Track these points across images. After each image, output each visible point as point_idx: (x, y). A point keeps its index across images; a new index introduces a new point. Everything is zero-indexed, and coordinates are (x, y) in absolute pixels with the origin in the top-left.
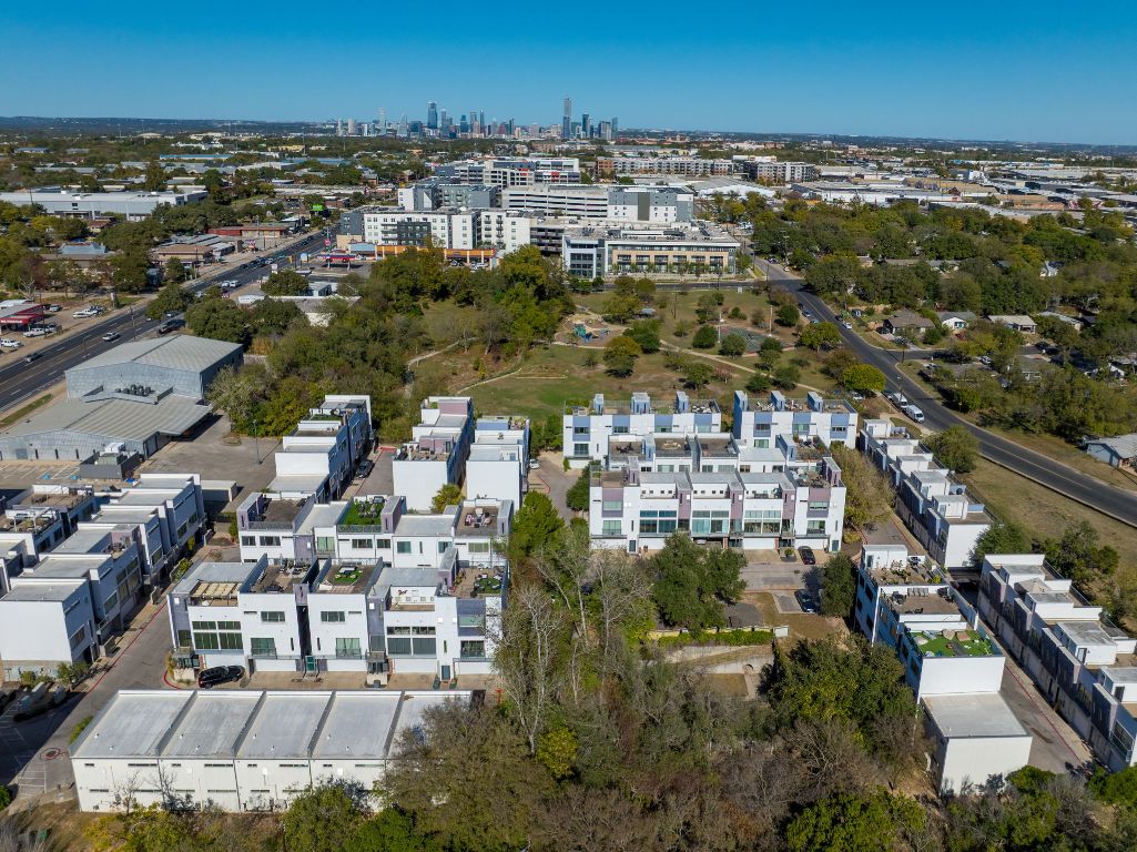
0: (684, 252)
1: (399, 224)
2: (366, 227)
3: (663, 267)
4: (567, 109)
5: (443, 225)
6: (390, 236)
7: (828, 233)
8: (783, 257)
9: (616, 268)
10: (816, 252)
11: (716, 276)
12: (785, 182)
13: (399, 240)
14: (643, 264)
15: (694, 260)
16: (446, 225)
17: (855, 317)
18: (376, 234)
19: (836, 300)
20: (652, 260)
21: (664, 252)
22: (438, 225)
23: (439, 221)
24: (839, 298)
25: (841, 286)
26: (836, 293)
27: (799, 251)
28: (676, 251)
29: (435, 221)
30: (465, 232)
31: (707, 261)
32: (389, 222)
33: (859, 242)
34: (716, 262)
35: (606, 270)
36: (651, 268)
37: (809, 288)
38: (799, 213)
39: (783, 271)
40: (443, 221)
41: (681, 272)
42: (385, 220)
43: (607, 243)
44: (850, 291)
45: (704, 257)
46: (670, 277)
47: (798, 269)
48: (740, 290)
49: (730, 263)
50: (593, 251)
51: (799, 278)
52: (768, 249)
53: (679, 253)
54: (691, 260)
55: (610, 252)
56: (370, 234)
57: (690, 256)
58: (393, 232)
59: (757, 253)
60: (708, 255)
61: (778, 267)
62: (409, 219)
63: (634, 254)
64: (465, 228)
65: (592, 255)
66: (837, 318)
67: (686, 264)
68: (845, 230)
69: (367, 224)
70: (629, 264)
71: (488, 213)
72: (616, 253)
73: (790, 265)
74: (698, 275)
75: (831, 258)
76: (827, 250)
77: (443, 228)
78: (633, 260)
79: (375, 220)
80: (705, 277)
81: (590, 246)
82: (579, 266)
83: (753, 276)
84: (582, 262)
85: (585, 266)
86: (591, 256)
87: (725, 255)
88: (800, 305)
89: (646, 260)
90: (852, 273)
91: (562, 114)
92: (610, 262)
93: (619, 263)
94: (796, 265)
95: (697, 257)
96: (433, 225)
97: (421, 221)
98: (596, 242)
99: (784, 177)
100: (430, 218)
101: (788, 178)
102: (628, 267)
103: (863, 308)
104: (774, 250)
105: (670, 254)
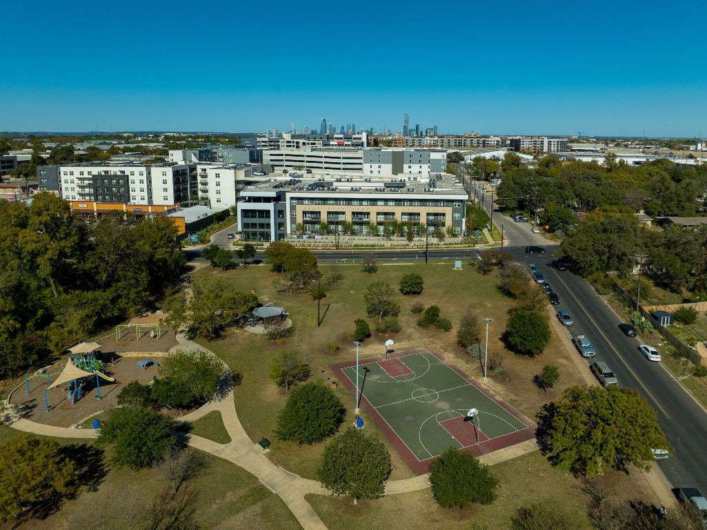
0: (391, 208)
1: (95, 178)
2: (63, 182)
3: (365, 229)
4: (407, 121)
5: (142, 178)
6: (87, 190)
7: (590, 185)
8: (533, 213)
9: (301, 230)
10: (574, 208)
11: (435, 240)
12: (543, 153)
13: (96, 195)
14: (337, 223)
15: (406, 219)
16: (144, 178)
17: (657, 327)
18: (73, 189)
19: (614, 287)
20: (348, 218)
21: (365, 208)
22: (136, 178)
23: (137, 173)
24: (619, 282)
25: (621, 261)
26: (612, 274)
27: (552, 207)
28: (381, 207)
29: (132, 174)
30: (165, 186)
31: (423, 220)
32: (86, 175)
33: (629, 195)
34: (436, 222)
35: (289, 231)
36: (348, 229)
37: (567, 263)
38: (553, 169)
39: (532, 233)
40: (141, 174)
41: (388, 234)
42: (82, 173)
43: (288, 195)
44: (636, 270)
45: (418, 214)
46: (372, 240)
47: (551, 231)
48: (458, 264)
49: (456, 223)
50: (270, 206)
51: (552, 243)
52: (513, 204)
53: (386, 209)
54: (399, 218)
55: (293, 208)
56: (67, 189)
57: (399, 213)
58: (89, 186)
59: (501, 210)
60: (423, 211)
61: (525, 226)
62: (106, 172)
63: (324, 210)
64: (165, 182)
65: (268, 212)
66: (624, 328)
67: (395, 224)
68: (610, 181)
69: (63, 178)
70: (318, 223)
71: (203, 167)
72: (300, 209)
73: (541, 224)
74: (410, 239)
75: (598, 216)
76: (589, 206)
77: (141, 182)
78: (324, 218)
79: (72, 173)
80: (418, 242)
81: (267, 200)
82: (254, 225)
83: (489, 241)
84: (257, 220)
85: (262, 226)
86: (266, 213)
87: (448, 211)
88: (553, 298)
89: (341, 218)
90: (640, 242)
91: (403, 124)
92: (293, 220)
93: (306, 222)
94: (549, 226)
95: (410, 214)
96: (131, 178)
97: (119, 173)
98: (273, 194)
99: (542, 149)
100: (128, 170)
101: (545, 149)
102: (317, 227)
103: (672, 308)
104: (522, 206)
105: (373, 210)
